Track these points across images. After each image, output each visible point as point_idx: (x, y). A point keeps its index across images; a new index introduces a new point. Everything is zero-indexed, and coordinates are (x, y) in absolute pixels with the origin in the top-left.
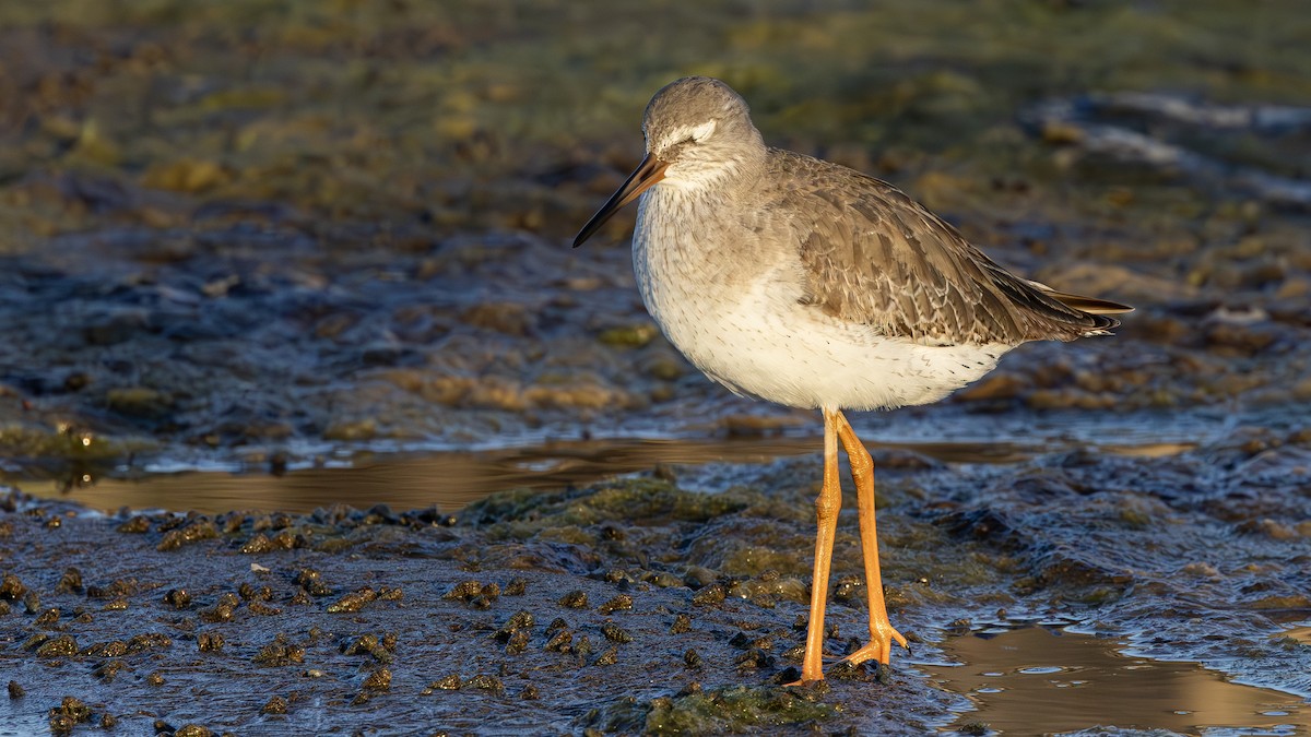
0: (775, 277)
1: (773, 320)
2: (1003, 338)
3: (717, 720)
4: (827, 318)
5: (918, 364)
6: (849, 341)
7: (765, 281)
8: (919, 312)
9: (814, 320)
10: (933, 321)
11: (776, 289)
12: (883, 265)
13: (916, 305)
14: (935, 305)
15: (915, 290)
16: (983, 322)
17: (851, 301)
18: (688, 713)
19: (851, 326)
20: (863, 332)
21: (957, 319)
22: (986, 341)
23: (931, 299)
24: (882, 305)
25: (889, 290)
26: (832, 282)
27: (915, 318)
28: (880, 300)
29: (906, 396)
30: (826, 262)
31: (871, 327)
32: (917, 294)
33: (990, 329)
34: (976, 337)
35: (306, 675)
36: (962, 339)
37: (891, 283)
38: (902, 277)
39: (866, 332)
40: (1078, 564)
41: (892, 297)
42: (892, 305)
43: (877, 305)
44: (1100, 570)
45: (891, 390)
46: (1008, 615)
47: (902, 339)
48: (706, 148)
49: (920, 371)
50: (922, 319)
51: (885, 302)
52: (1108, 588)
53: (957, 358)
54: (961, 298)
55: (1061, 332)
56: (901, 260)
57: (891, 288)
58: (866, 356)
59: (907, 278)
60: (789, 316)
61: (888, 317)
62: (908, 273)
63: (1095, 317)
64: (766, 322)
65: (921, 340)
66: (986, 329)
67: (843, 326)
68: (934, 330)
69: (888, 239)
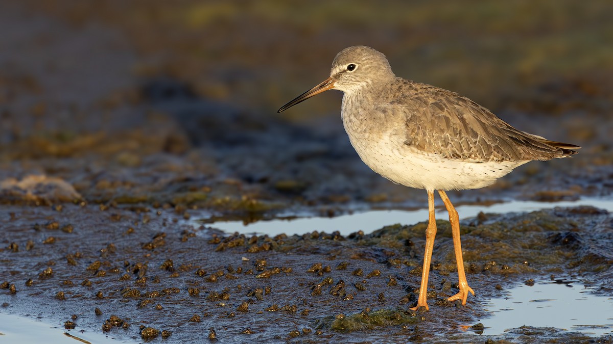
0: (394, 133)
1: (396, 152)
2: (510, 159)
3: (363, 324)
4: (419, 151)
5: (467, 170)
6: (430, 160)
7: (389, 134)
8: (464, 148)
9: (413, 152)
10: (471, 151)
11: (395, 138)
12: (446, 128)
13: (462, 145)
14: (471, 145)
15: (461, 139)
16: (498, 152)
17: (430, 144)
18: (349, 321)
19: (430, 154)
20: (436, 157)
21: (483, 151)
22: (502, 160)
23: (469, 143)
24: (445, 146)
25: (449, 140)
26: (421, 136)
27: (462, 151)
28: (444, 144)
29: (464, 184)
30: (419, 127)
31: (440, 155)
32: (462, 141)
33: (502, 155)
34: (495, 158)
35: (218, 305)
36: (487, 160)
37: (449, 137)
38: (456, 133)
39: (438, 157)
40: (595, 255)
41: (450, 142)
42: (450, 145)
43: (442, 146)
44: (603, 258)
45: (456, 181)
46: (556, 277)
47: (458, 160)
48: (351, 76)
49: (469, 174)
50: (465, 151)
51: (446, 144)
52: (604, 265)
53: (488, 168)
54: (486, 142)
55: (542, 156)
56: (455, 126)
57: (449, 138)
58: (439, 167)
59: (457, 134)
60: (402, 151)
61: (449, 150)
62: (458, 132)
63: (564, 150)
64: (393, 152)
65: (466, 160)
66: (500, 156)
67: (426, 155)
68: (473, 156)
69: (448, 117)
